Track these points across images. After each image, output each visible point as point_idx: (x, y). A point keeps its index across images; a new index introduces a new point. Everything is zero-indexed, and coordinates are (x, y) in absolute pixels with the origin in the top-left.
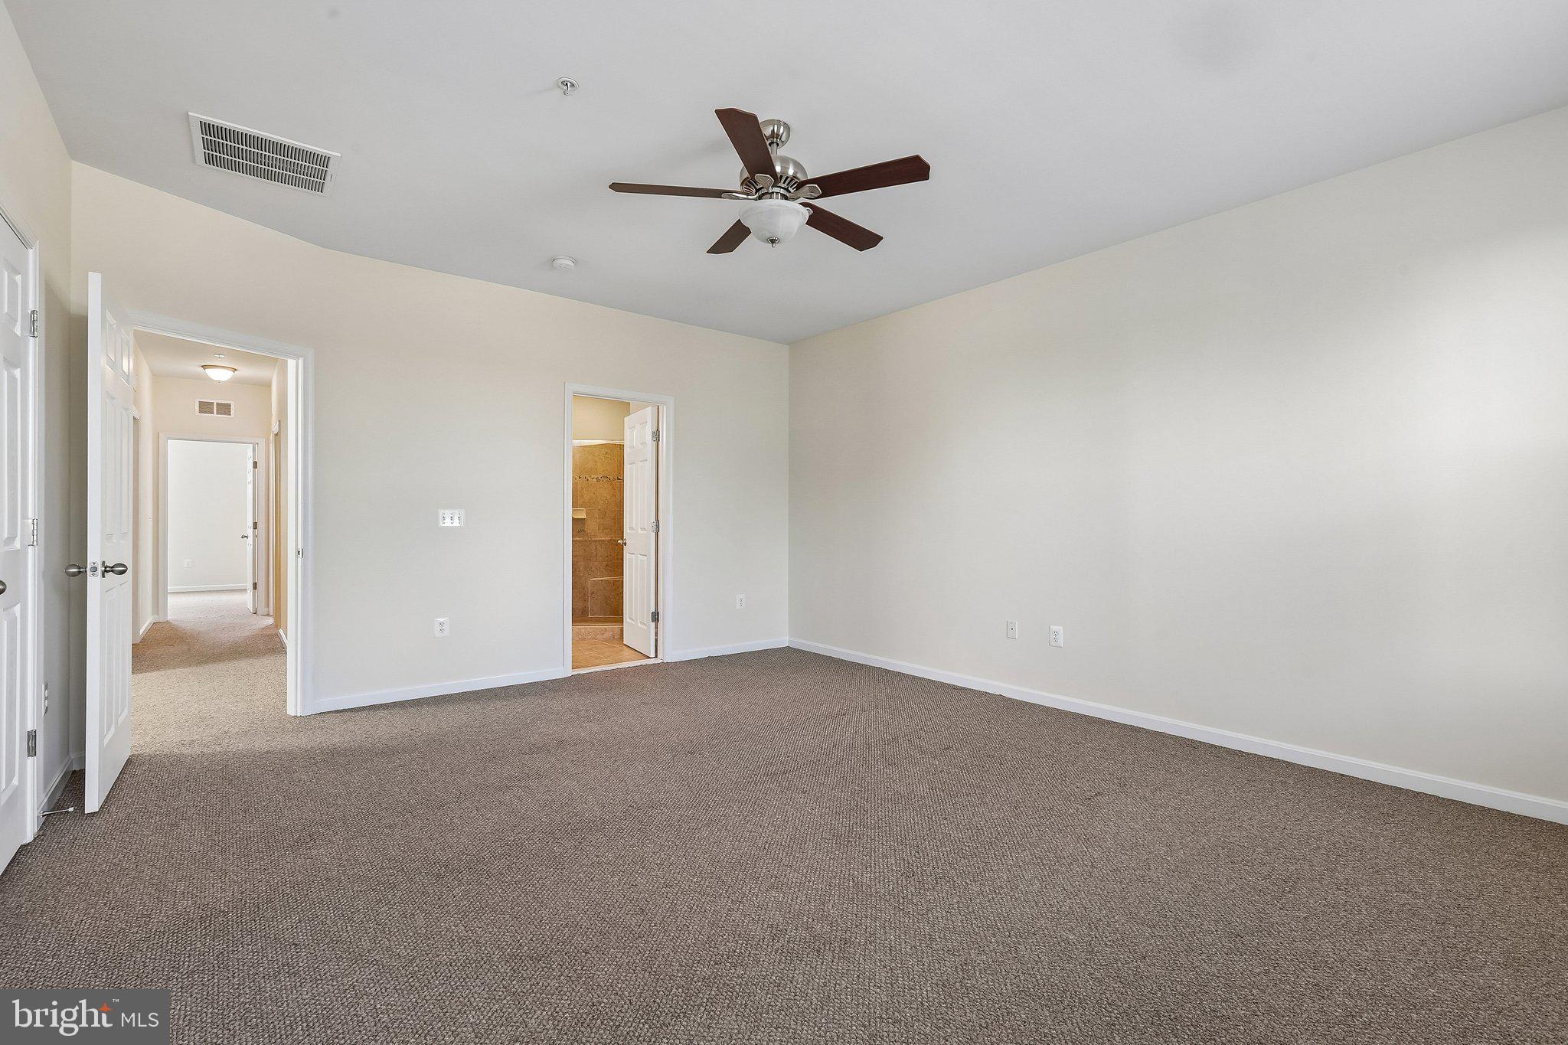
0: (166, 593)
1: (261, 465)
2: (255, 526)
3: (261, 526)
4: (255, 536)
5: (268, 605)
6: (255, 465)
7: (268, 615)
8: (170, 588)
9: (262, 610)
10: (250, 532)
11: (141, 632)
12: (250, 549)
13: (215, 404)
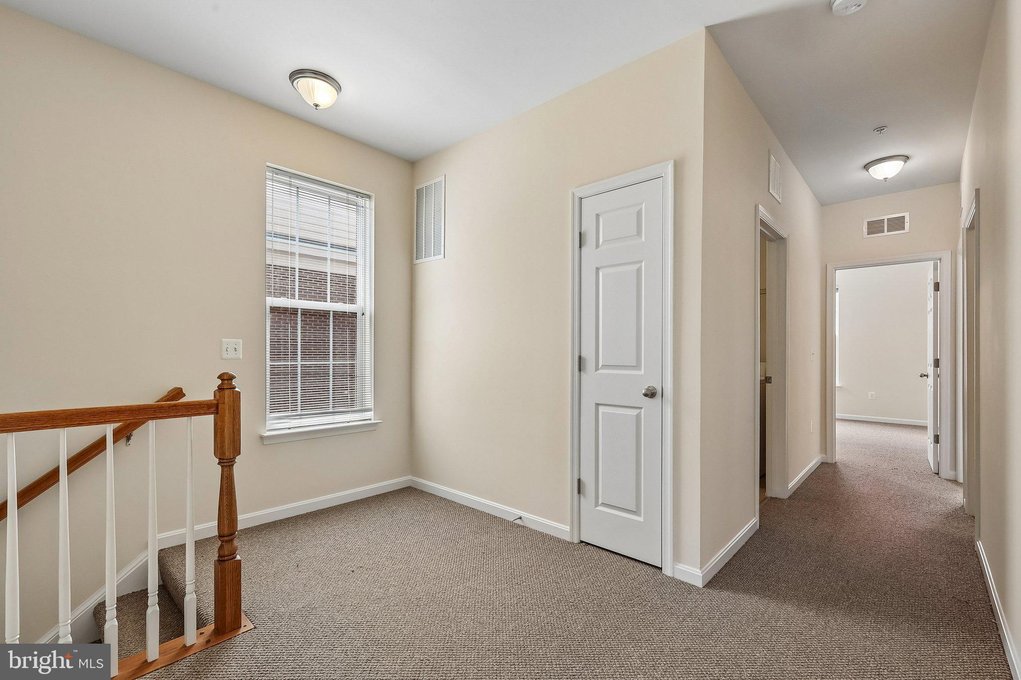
0: (834, 420)
1: (945, 286)
2: (937, 363)
3: (945, 364)
4: (937, 376)
5: (955, 466)
6: (937, 287)
7: (955, 481)
8: (838, 415)
9: (946, 472)
10: (930, 370)
11: (790, 485)
12: (930, 390)
13: (886, 221)
